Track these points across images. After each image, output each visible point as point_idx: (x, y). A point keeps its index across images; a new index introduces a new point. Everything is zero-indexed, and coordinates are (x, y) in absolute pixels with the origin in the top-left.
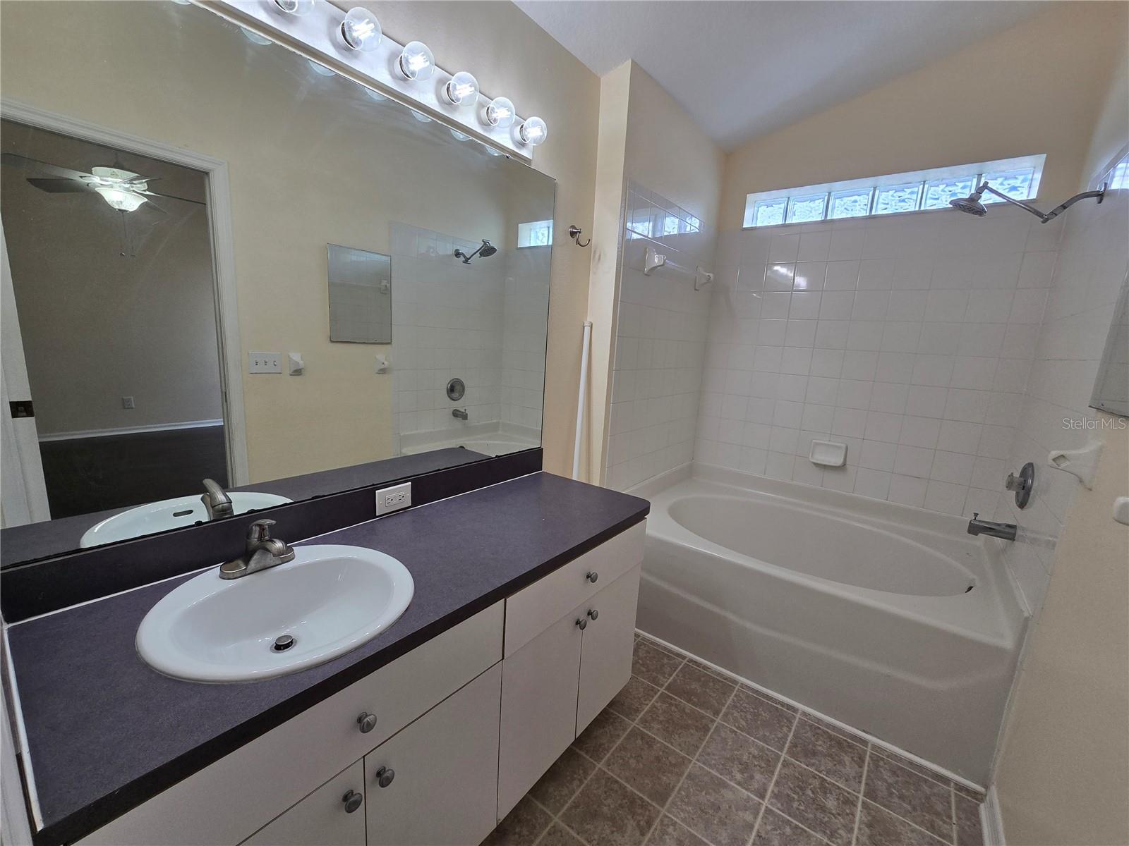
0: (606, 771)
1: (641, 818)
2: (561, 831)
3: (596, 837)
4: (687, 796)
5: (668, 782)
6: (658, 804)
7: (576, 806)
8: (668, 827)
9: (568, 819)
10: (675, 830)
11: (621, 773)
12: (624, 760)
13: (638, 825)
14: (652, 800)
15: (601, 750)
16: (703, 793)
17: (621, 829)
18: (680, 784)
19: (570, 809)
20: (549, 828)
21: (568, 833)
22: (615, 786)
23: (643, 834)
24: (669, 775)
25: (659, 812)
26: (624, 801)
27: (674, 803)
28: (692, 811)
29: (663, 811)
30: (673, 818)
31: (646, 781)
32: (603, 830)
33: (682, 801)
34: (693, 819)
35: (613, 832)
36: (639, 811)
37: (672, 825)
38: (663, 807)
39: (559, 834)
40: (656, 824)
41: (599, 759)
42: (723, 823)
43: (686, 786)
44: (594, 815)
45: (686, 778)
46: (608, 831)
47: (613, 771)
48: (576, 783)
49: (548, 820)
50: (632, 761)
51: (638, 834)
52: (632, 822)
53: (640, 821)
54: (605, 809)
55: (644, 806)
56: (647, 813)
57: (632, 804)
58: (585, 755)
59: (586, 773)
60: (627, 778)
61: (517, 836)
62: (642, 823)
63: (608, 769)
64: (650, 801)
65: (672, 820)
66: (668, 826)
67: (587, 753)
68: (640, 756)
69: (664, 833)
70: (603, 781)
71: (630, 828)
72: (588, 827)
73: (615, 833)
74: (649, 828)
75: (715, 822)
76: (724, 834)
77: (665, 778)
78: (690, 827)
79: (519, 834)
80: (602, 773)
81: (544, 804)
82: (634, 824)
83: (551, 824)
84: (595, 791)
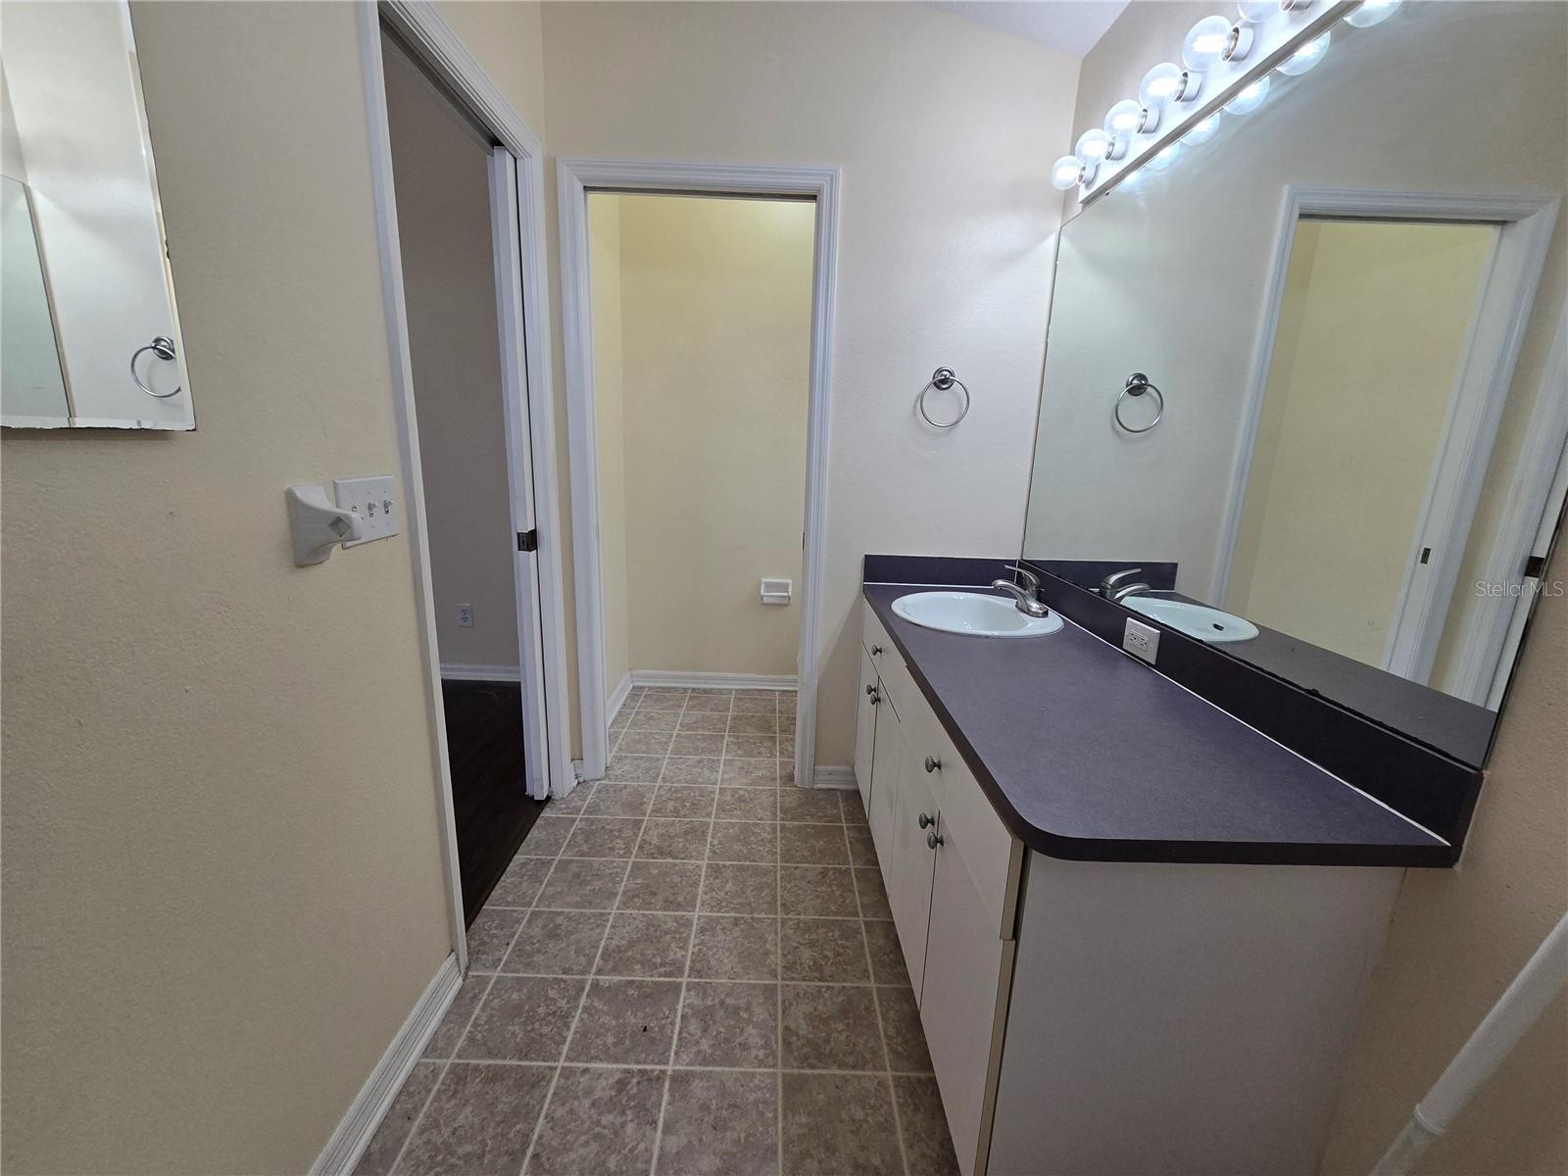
0: (877, 1073)
1: (799, 1044)
2: (859, 978)
3: (826, 995)
4: (762, 1114)
5: (797, 1118)
6: (792, 1075)
7: (869, 1009)
8: (765, 1054)
9: (865, 993)
10: (757, 1056)
11: (859, 1083)
12: (871, 1107)
13: (797, 1035)
14: (801, 1076)
15: (910, 1101)
16: (743, 1136)
17: (810, 1018)
18: (780, 1126)
19: (871, 1001)
20: (871, 973)
21: (852, 981)
22: (851, 1060)
23: (786, 1028)
24: (802, 1131)
25: (785, 1066)
26: (828, 1050)
27: (774, 1091)
28: (748, 1095)
29: (780, 1071)
30: (766, 1070)
31: (822, 1096)
32: (826, 1005)
33: (765, 1102)
34: (742, 1086)
35: (815, 1009)
36: (805, 1050)
37: (762, 1060)
38: (784, 1075)
39: (858, 975)
40: (780, 1048)
41: (897, 1080)
42: (705, 1107)
43: (770, 1129)
44: (844, 1013)
45: (776, 1144)
46: (820, 1007)
47: (869, 1078)
48: (892, 1032)
49: (878, 979)
50: (859, 1115)
51: (793, 1026)
52: (805, 1032)
53: (799, 1040)
54: (840, 1027)
55: (804, 1061)
56: (796, 1054)
57: (818, 1054)
58: (918, 1074)
59: (894, 1052)
60: (847, 1081)
61: (887, 952)
62: (795, 1038)
63: (876, 1077)
64: (802, 1071)
65: (765, 1067)
66: (766, 1056)
67: (919, 1080)
68: (855, 1132)
69: (766, 1045)
70: (868, 1056)
71: (803, 1024)
72: (841, 998)
73: (812, 1011)
74: (784, 1040)
75: (714, 1102)
76: (698, 1092)
77: (804, 1120)
78: (741, 1073)
79: (888, 955)
80: (878, 1066)
81: (896, 989)
82: (801, 1032)
83: (872, 978)
84: (866, 1037)
